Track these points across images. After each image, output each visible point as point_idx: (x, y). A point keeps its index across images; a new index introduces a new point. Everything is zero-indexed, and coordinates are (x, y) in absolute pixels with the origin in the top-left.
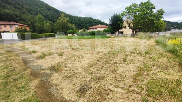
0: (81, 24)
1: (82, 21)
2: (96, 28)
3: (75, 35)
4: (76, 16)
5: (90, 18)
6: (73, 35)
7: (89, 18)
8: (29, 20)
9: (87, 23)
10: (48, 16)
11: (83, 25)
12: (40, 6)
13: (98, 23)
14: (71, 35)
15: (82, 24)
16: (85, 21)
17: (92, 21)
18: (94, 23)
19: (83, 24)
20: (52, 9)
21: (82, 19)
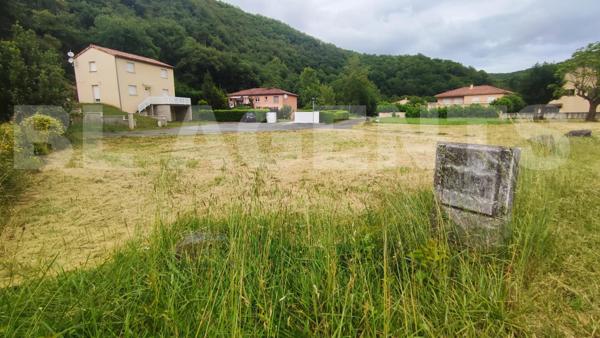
0: (387, 78)
1: (390, 68)
2: (462, 97)
4: (372, 54)
5: (420, 57)
7: (415, 57)
9: (406, 76)
10: (292, 61)
11: (393, 83)
12: (272, 34)
13: (447, 74)
15: (389, 81)
16: (400, 69)
17: (424, 66)
18: (433, 73)
19: (393, 79)
20: (300, 39)
21: (389, 63)
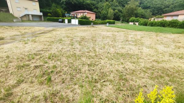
2: (178, 15)
3: (137, 23)
6: (134, 24)
8: (101, 8)
14: (132, 23)
